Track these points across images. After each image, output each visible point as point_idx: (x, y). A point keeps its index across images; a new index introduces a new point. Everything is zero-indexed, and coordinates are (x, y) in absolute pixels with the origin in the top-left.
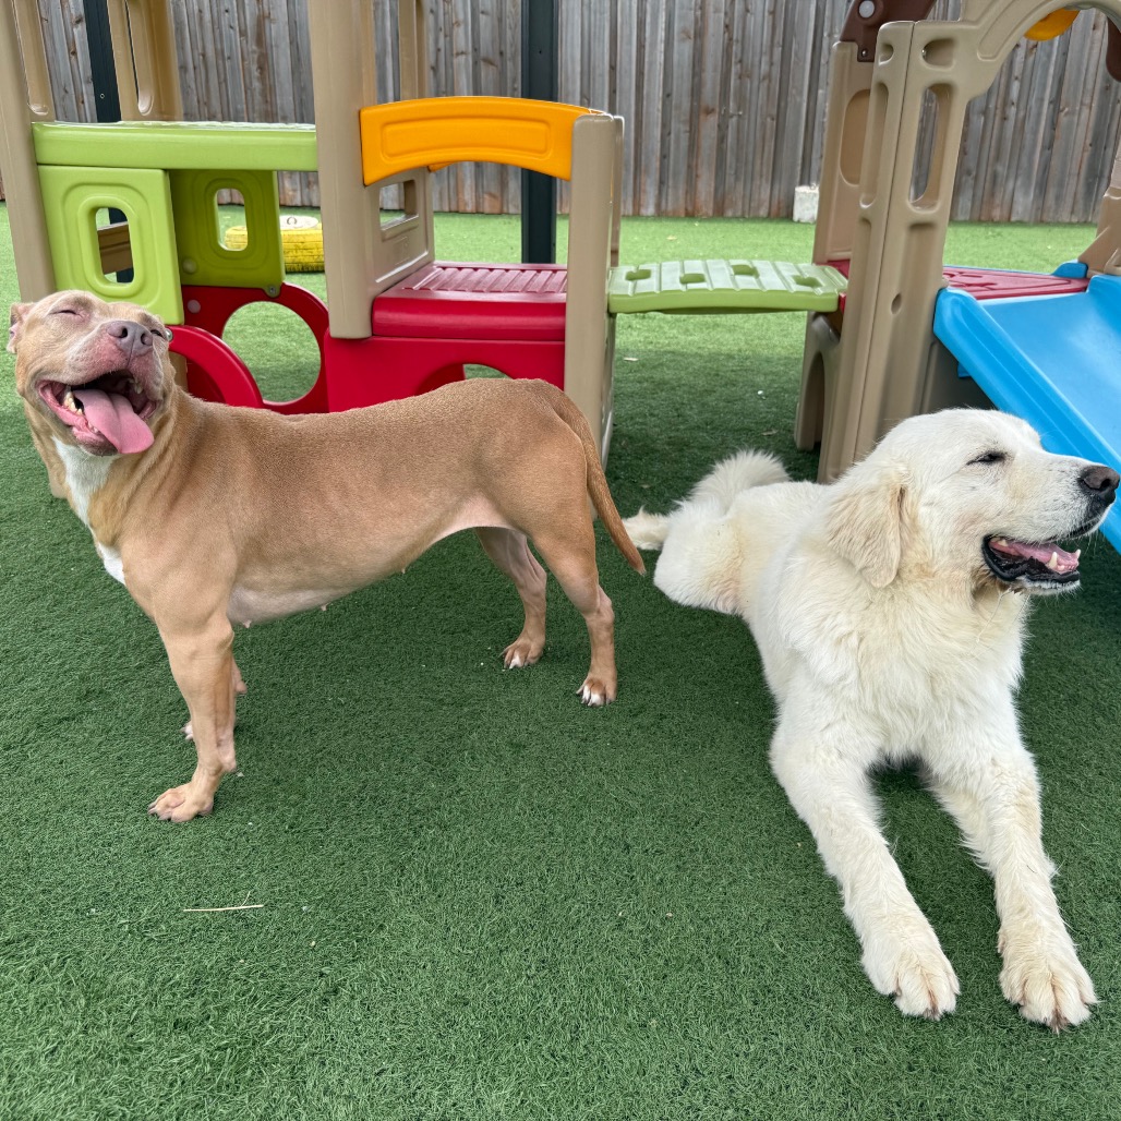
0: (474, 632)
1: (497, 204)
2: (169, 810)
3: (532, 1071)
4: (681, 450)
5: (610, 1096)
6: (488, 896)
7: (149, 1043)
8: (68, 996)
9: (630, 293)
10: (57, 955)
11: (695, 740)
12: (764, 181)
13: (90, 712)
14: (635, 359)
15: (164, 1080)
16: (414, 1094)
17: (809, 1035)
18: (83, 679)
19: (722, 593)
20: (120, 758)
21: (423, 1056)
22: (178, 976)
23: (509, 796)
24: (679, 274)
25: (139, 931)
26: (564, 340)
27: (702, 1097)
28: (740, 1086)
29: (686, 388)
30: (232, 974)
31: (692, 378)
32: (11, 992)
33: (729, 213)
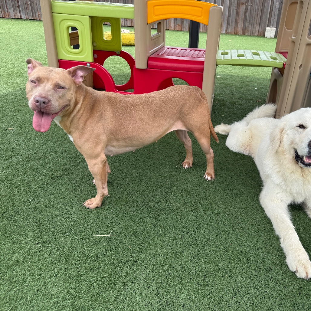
0: (174, 157)
1: (180, 28)
2: (89, 205)
3: (192, 288)
4: (233, 105)
5: (214, 297)
6: (179, 236)
7: (83, 274)
8: (61, 259)
9: (223, 59)
10: (57, 246)
11: (238, 192)
12: (257, 25)
13: (66, 175)
14: (220, 77)
15: (88, 286)
16: (159, 294)
17: (271, 282)
18: (64, 165)
19: (245, 149)
20: (74, 189)
21: (161, 282)
22: (91, 255)
23: (185, 206)
24: (236, 54)
25: (80, 240)
26: (203, 72)
27: (240, 299)
28: (251, 296)
29: (235, 86)
30: (107, 255)
31: (236, 83)
32: (44, 257)
33: (247, 34)
